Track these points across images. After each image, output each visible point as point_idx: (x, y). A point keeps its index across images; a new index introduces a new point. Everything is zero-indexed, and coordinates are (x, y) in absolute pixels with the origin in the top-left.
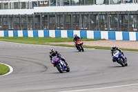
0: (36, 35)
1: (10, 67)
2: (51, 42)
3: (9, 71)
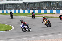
0: (24, 12)
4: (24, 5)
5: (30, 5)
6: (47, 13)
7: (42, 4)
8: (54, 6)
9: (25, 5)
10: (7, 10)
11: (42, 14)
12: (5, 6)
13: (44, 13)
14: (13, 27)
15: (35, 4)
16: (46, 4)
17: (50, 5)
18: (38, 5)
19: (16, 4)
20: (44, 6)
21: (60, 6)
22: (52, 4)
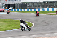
0: (44, 10)
1: (33, 24)
2: (50, 13)
3: (33, 25)
4: (44, 3)
10: (28, 8)
12: (26, 5)
19: (36, 3)
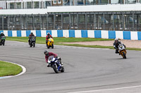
3: (22, 71)
4: (50, 18)
5: (64, 20)
6: (102, 37)
7: (90, 17)
8: (118, 23)
9: (53, 18)
10: (10, 29)
11: (91, 40)
12: (6, 20)
13: (96, 38)
14: (23, 67)
15: (75, 18)
16: (100, 17)
17: (109, 20)
18: (82, 20)
19: (31, 16)
20: (95, 21)
21: (131, 23)
22: (114, 19)
